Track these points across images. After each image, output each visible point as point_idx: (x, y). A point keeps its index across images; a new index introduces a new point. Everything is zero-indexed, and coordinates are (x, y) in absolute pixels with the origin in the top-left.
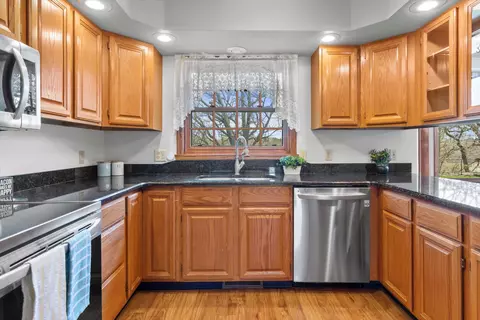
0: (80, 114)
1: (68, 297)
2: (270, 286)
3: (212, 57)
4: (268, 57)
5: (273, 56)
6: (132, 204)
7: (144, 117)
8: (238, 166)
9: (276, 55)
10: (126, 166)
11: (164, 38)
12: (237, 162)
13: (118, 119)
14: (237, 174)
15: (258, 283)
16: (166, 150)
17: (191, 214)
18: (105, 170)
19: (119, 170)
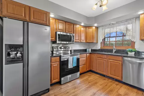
0: (81, 41)
1: (73, 63)
2: (117, 80)
3: (108, 25)
4: (124, 21)
5: (126, 21)
6: (88, 56)
7: (93, 40)
8: (114, 51)
9: (127, 20)
10: (91, 50)
11: (96, 25)
12: (114, 50)
13: (88, 41)
14: (114, 52)
15: (114, 79)
16: (99, 47)
17: (99, 59)
18: (88, 50)
19: (90, 50)
